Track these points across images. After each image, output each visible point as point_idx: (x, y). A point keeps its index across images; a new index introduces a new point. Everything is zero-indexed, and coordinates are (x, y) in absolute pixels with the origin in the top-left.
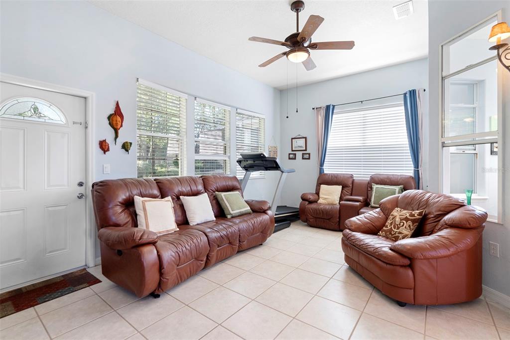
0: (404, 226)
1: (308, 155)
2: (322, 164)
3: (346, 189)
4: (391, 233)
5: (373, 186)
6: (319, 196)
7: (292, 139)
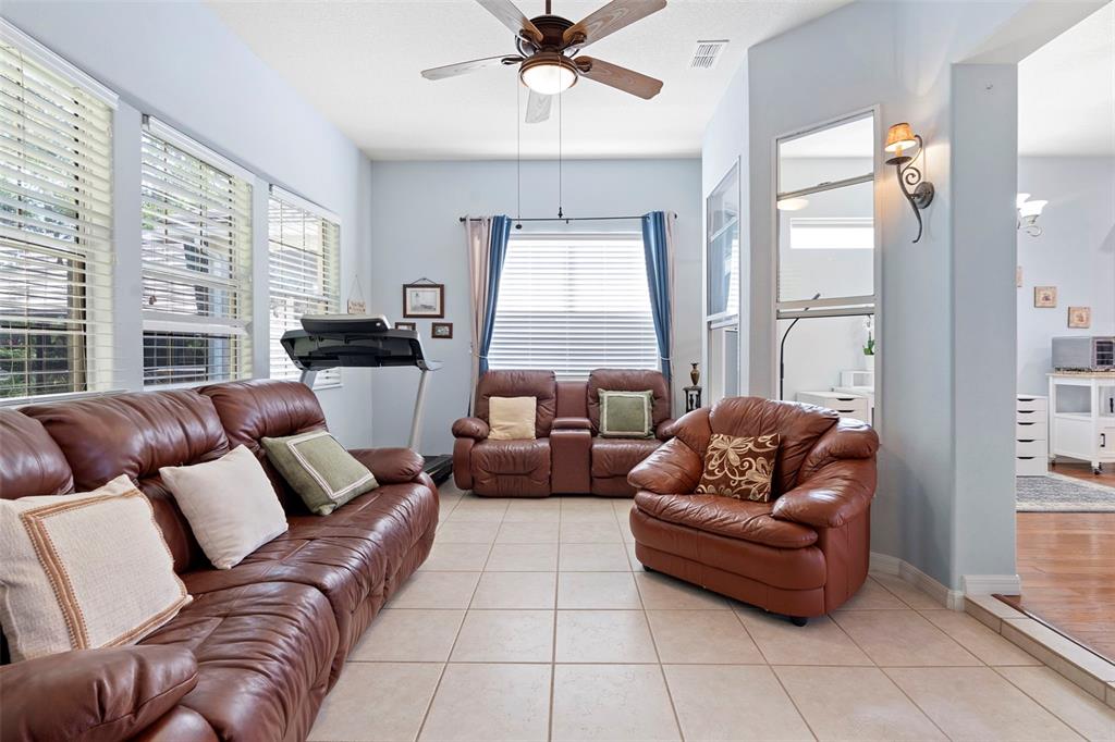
0: (754, 468)
1: (447, 328)
2: (484, 350)
3: (545, 403)
4: (728, 486)
5: (601, 395)
6: (488, 423)
7: (405, 287)
